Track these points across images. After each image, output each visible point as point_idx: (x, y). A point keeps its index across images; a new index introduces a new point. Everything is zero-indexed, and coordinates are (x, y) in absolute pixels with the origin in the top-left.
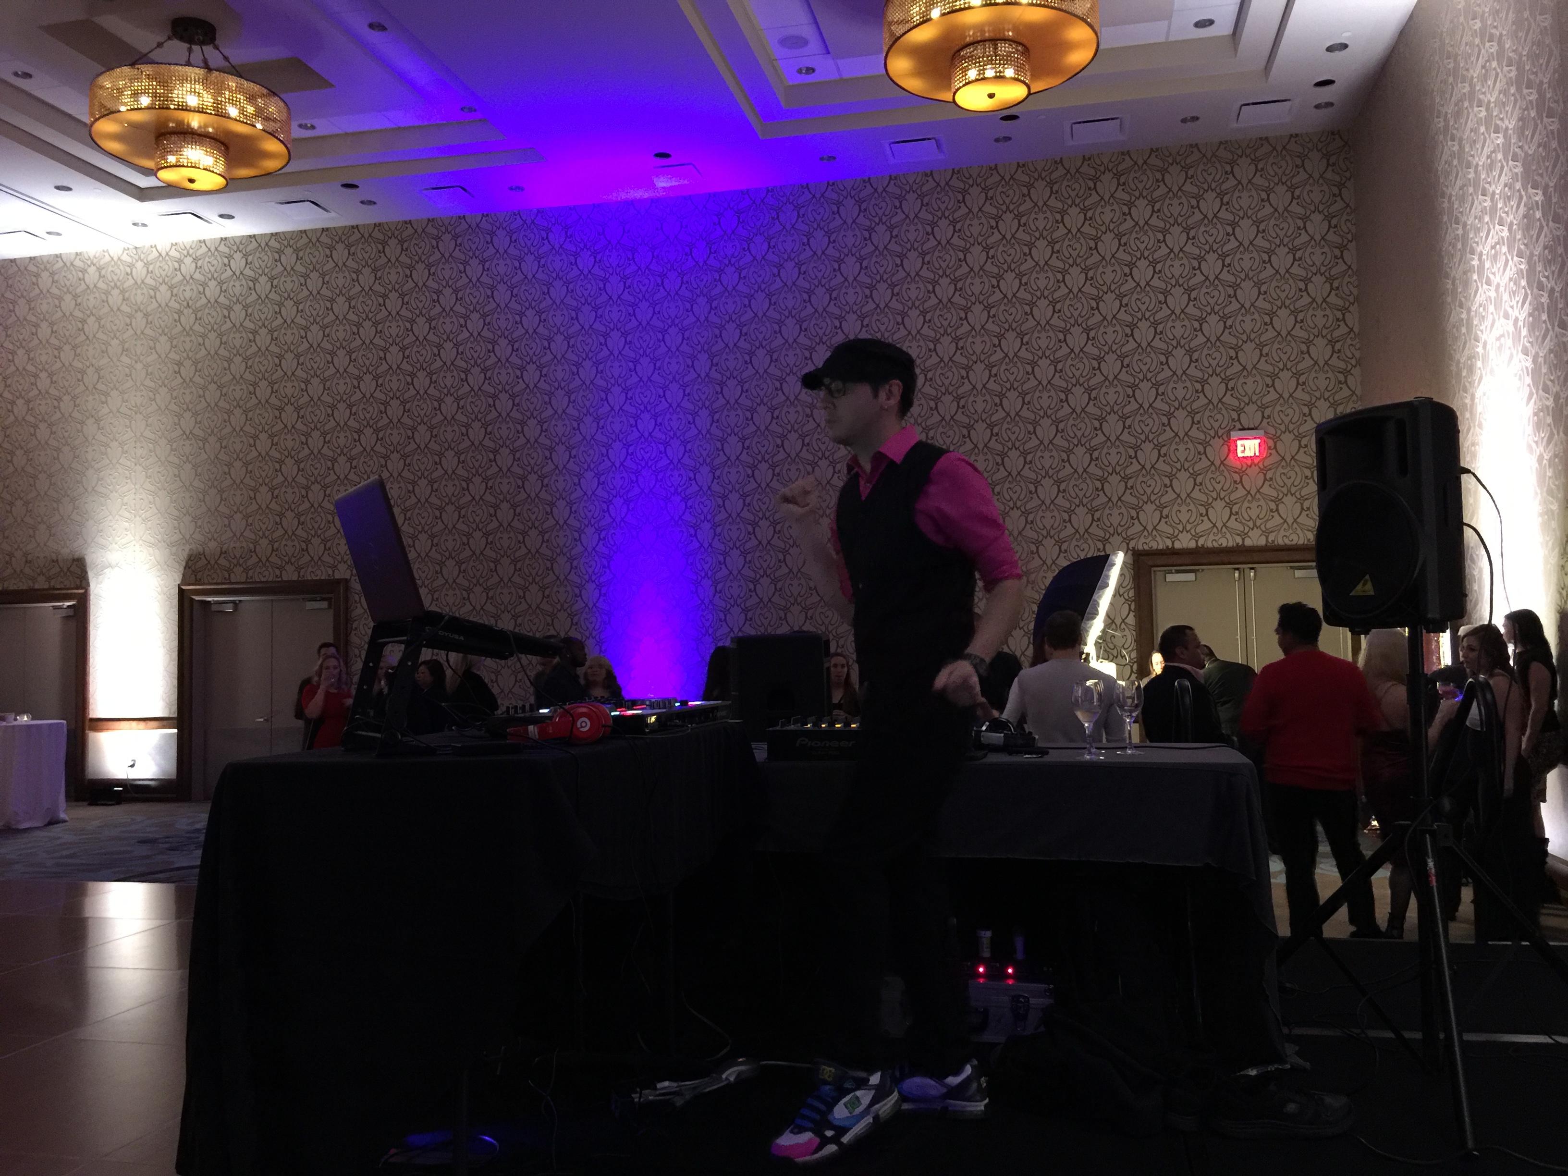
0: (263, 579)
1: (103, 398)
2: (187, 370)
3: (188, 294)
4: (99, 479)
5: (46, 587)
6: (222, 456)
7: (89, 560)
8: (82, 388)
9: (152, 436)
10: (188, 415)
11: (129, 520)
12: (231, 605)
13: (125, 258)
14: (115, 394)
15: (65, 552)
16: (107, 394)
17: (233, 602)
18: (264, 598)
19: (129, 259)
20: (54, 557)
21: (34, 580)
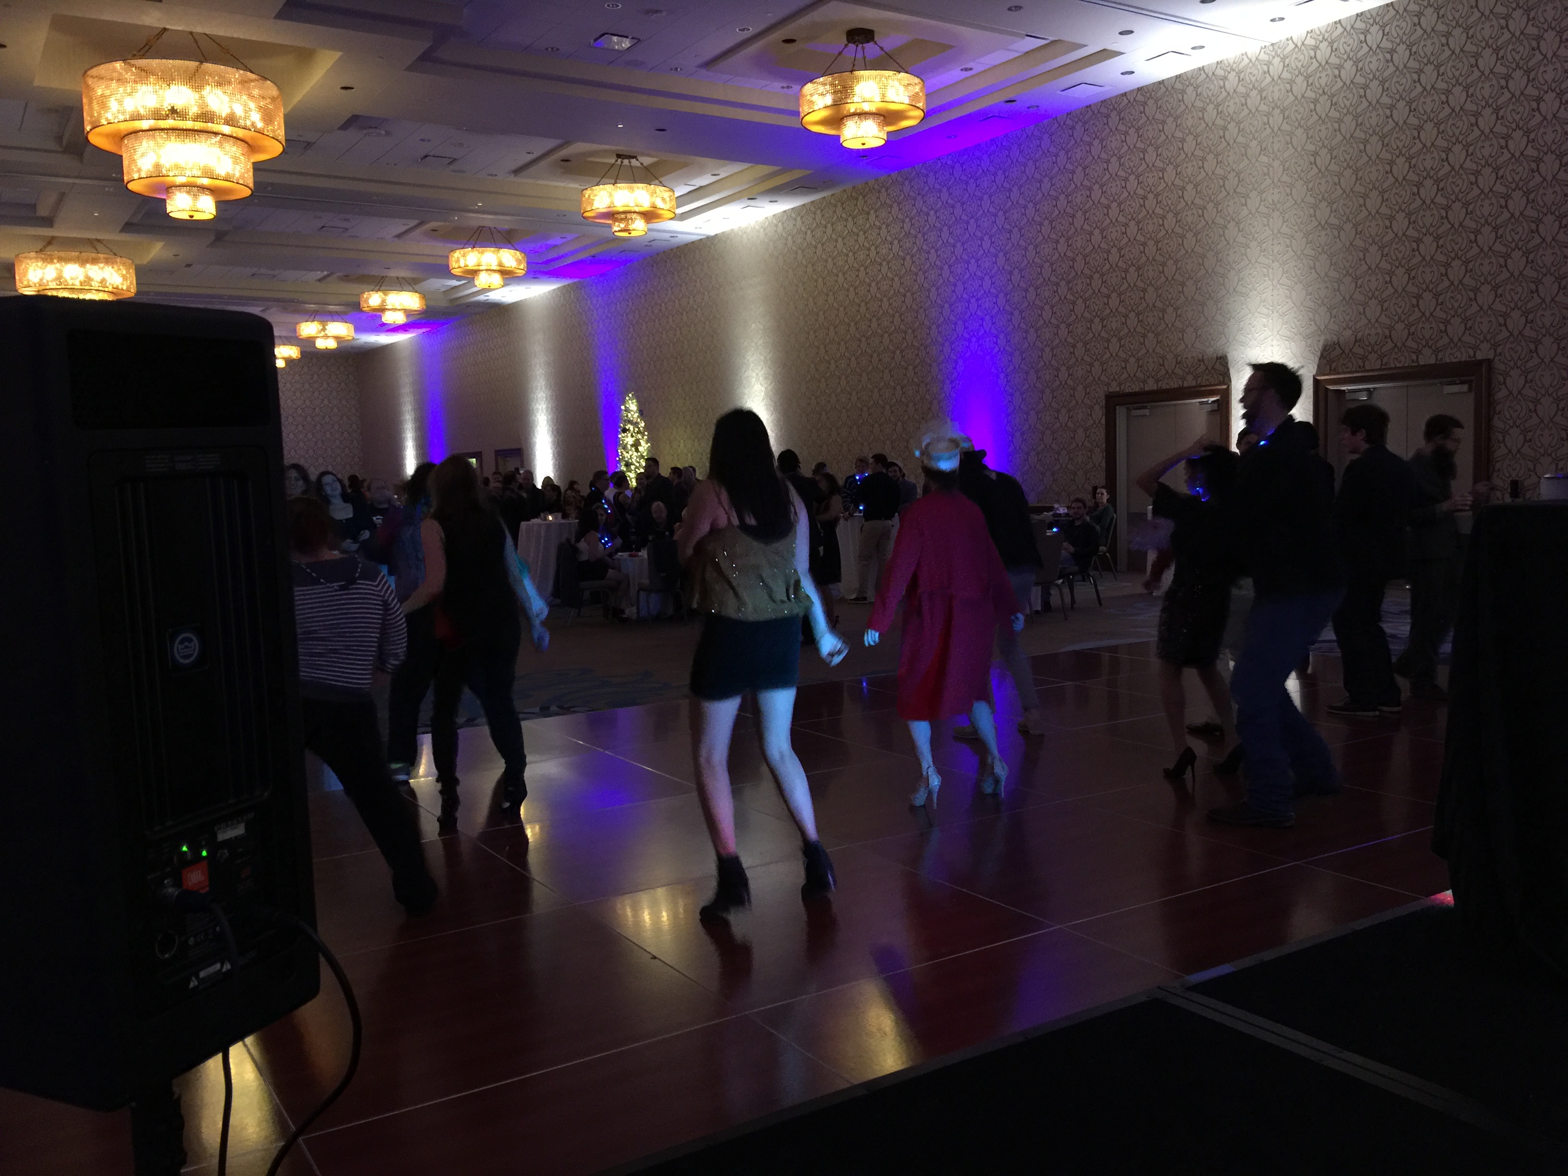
0: (1398, 365)
1: (1243, 200)
2: (1324, 158)
3: (1323, 81)
4: (1239, 280)
5: (1194, 384)
6: (1359, 243)
7: (1230, 358)
8: (1224, 193)
9: (1288, 231)
10: (1324, 204)
11: (1268, 316)
12: (1365, 393)
13: (1263, 57)
14: (1253, 194)
15: (1210, 351)
16: (1245, 197)
17: (1368, 390)
18: (1400, 384)
19: (1266, 58)
20: (1200, 357)
21: (1183, 379)
